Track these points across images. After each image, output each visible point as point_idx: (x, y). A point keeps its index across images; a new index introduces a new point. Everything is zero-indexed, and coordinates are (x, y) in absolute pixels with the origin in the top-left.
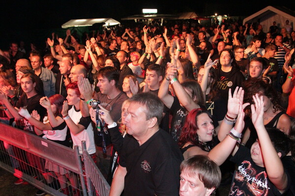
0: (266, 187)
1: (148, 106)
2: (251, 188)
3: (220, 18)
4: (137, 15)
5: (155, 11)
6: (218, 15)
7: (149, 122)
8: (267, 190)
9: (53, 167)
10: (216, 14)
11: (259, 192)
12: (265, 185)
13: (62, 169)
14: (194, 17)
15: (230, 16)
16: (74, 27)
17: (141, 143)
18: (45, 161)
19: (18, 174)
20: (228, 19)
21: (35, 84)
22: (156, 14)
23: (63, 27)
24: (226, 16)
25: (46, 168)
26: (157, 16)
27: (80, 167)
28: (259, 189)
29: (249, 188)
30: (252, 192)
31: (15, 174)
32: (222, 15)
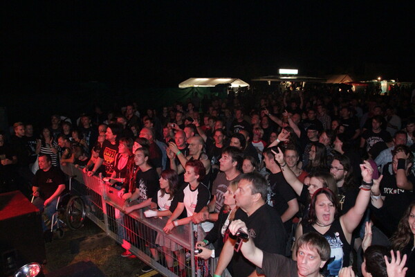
1: (254, 183)
3: (384, 84)
4: (272, 76)
5: (295, 72)
6: (382, 80)
7: (254, 196)
9: (164, 242)
10: (379, 78)
13: (174, 244)
14: (347, 81)
15: (399, 81)
16: (193, 88)
17: (249, 216)
18: (156, 233)
19: (126, 245)
20: (396, 85)
21: (147, 158)
22: (296, 75)
23: (180, 86)
24: (394, 81)
25: (157, 243)
26: (297, 79)
27: (192, 243)
31: (123, 245)
32: (388, 79)
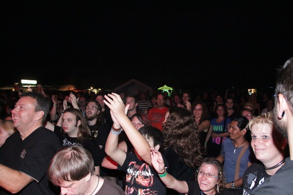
0: (151, 175)
2: (139, 181)
3: (95, 91)
6: (93, 89)
8: (152, 177)
11: (146, 181)
12: (149, 174)
14: (72, 89)
24: (100, 89)
28: (145, 178)
29: (138, 182)
30: (141, 184)
